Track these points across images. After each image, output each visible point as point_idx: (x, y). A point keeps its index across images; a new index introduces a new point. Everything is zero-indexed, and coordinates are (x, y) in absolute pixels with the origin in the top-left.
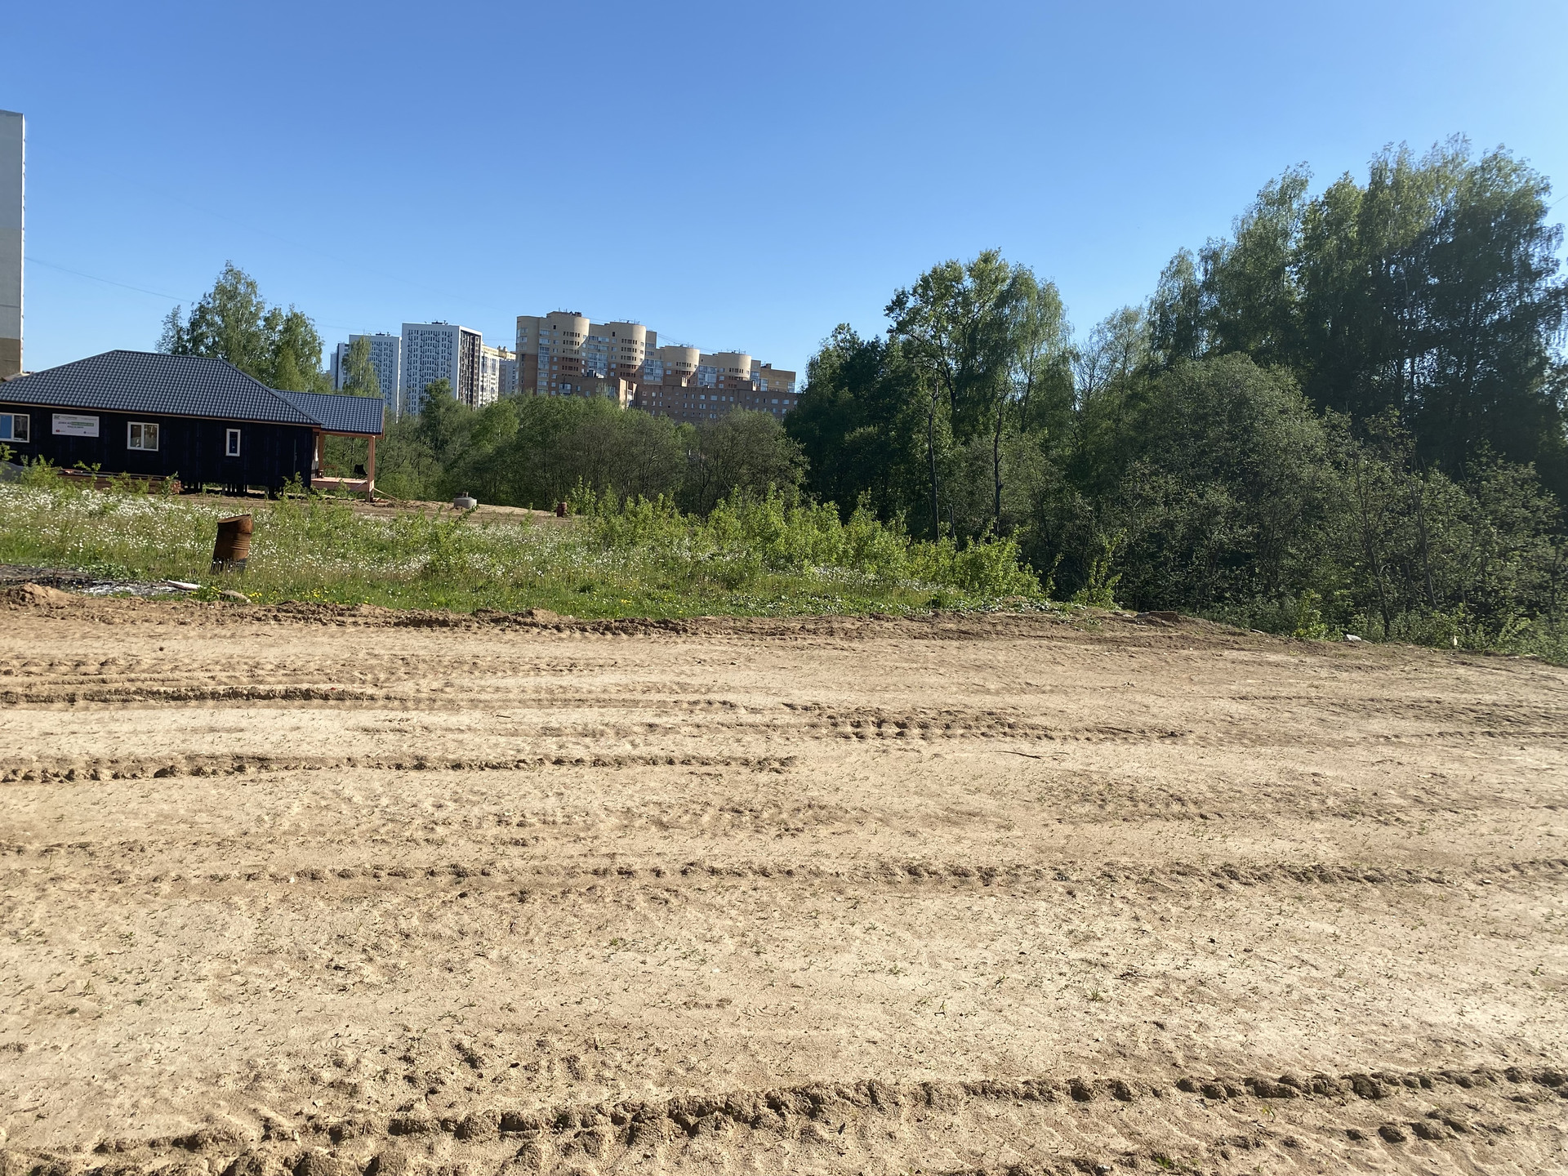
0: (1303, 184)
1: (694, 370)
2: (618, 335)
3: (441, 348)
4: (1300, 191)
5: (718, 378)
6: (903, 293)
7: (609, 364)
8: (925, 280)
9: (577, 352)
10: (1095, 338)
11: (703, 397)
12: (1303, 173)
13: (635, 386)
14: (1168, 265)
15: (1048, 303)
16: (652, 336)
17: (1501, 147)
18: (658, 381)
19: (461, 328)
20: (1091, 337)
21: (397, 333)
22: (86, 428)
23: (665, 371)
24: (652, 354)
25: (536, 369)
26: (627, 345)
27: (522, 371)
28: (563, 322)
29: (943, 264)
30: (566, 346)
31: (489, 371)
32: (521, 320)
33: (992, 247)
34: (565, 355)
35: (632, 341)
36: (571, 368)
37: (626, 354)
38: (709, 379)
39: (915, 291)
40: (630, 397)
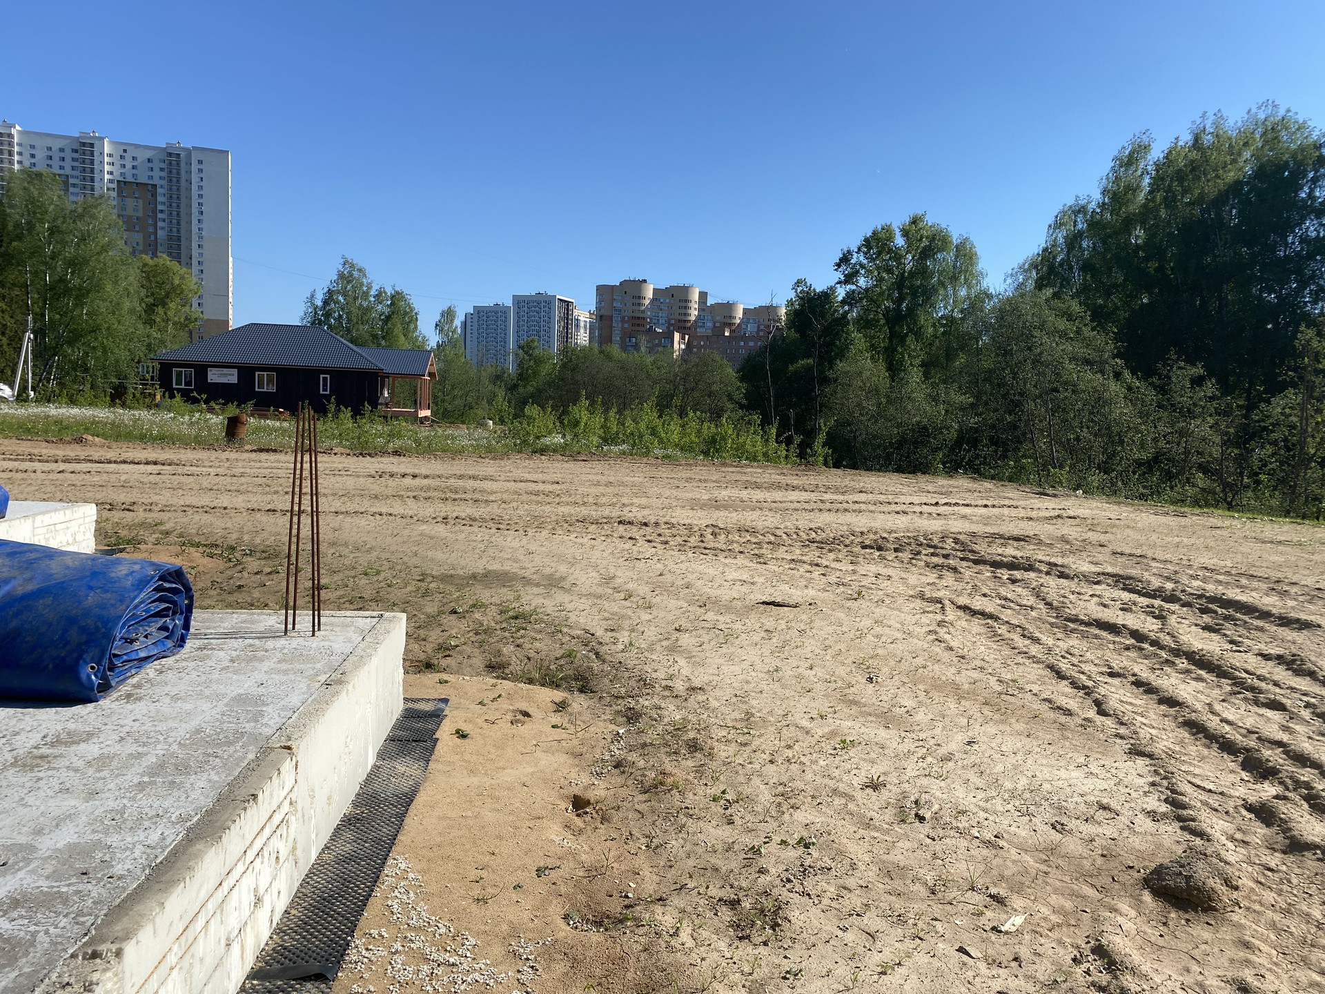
0: (1146, 148)
1: (738, 321)
2: (676, 296)
3: (543, 314)
4: (1146, 154)
5: (758, 327)
6: (849, 252)
7: (669, 320)
8: (866, 240)
9: (643, 312)
10: (1009, 281)
11: (742, 343)
12: (1145, 139)
13: (687, 337)
14: (1054, 219)
15: (965, 254)
16: (703, 295)
17: (1288, 111)
18: (709, 333)
19: (558, 297)
20: (1005, 280)
21: (509, 303)
22: (229, 377)
23: (714, 323)
24: (703, 310)
25: (611, 327)
26: (683, 304)
27: (600, 329)
28: (632, 288)
29: (879, 228)
30: (634, 307)
31: (582, 331)
32: (599, 288)
33: (920, 212)
34: (634, 315)
35: (687, 301)
36: (638, 325)
37: (683, 311)
38: (751, 329)
39: (859, 249)
40: (683, 346)
